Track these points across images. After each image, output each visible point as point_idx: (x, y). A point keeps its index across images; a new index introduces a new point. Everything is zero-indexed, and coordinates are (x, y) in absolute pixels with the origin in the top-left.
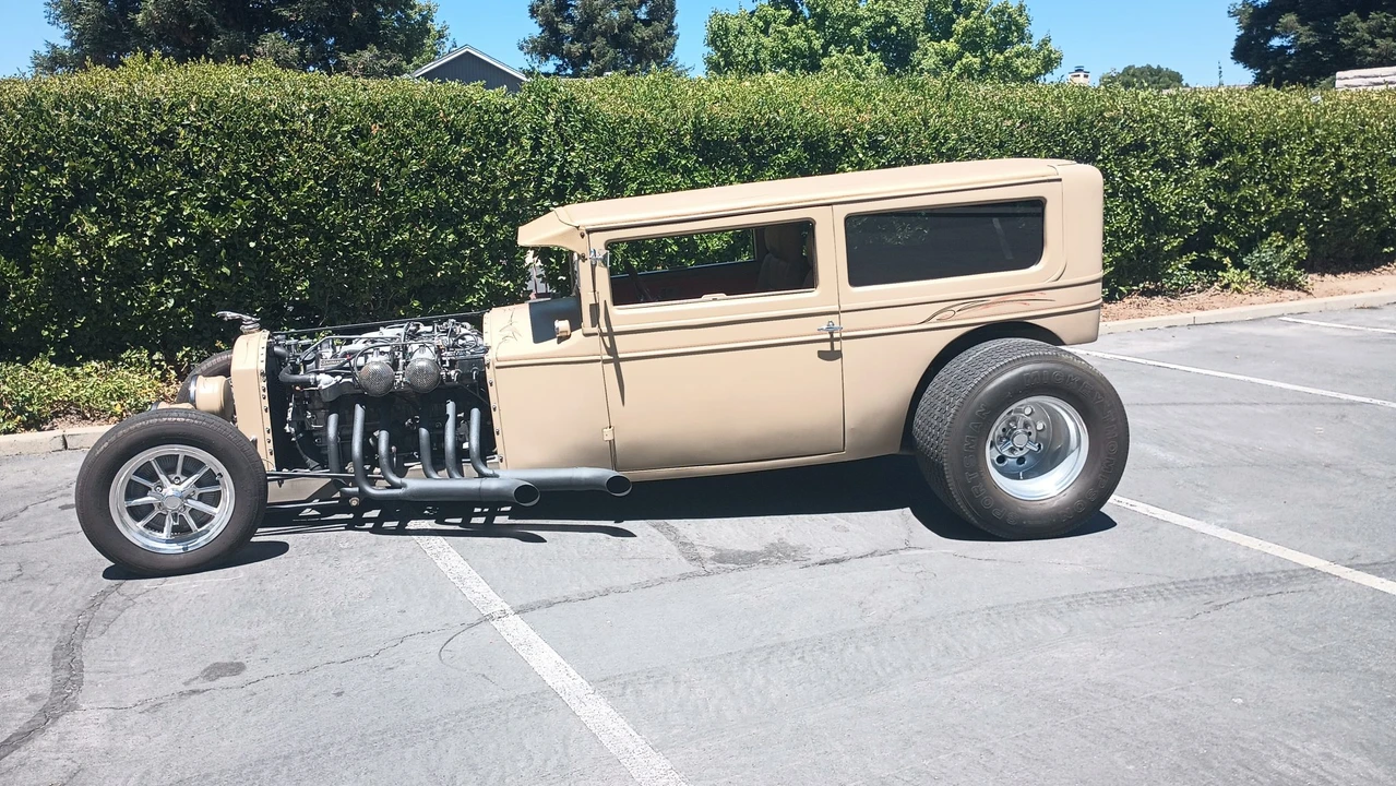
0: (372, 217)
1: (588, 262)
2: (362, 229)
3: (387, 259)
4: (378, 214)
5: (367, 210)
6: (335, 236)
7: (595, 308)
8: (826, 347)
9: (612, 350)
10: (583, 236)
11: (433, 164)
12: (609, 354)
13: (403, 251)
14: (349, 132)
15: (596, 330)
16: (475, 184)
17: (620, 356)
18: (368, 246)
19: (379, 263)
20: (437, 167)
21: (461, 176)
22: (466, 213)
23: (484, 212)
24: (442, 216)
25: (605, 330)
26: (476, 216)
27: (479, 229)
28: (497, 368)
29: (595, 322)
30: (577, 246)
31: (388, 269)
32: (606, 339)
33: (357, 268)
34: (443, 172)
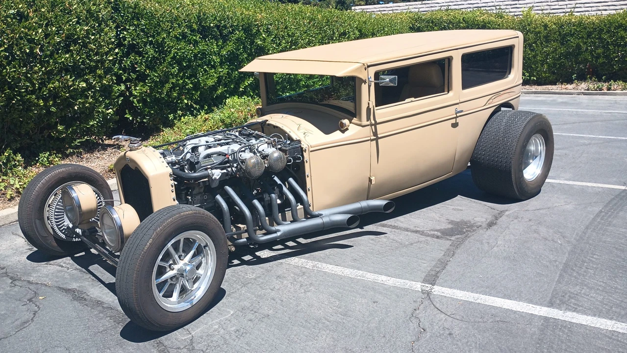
0: (36, 73)
1: (367, 84)
2: (29, 80)
3: (46, 100)
4: (40, 70)
5: (31, 68)
6: (14, 86)
7: (368, 109)
8: (453, 121)
9: (375, 134)
10: (366, 69)
11: (68, 37)
12: (374, 136)
13: (54, 95)
14: (13, 14)
15: (368, 123)
16: (92, 50)
17: (379, 136)
18: (33, 92)
19: (41, 103)
20: (70, 39)
21: (85, 45)
22: (87, 68)
23: (96, 67)
24: (77, 71)
25: (373, 122)
26: (93, 70)
27: (95, 78)
28: (311, 151)
29: (368, 119)
30: (363, 75)
31: (47, 107)
32: (373, 127)
33: (28, 106)
34: (75, 42)
